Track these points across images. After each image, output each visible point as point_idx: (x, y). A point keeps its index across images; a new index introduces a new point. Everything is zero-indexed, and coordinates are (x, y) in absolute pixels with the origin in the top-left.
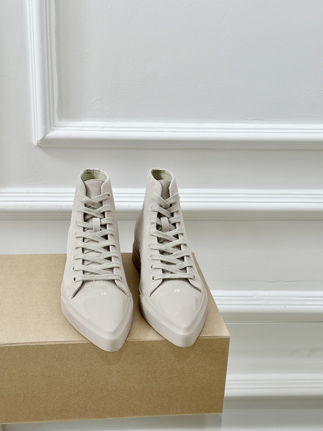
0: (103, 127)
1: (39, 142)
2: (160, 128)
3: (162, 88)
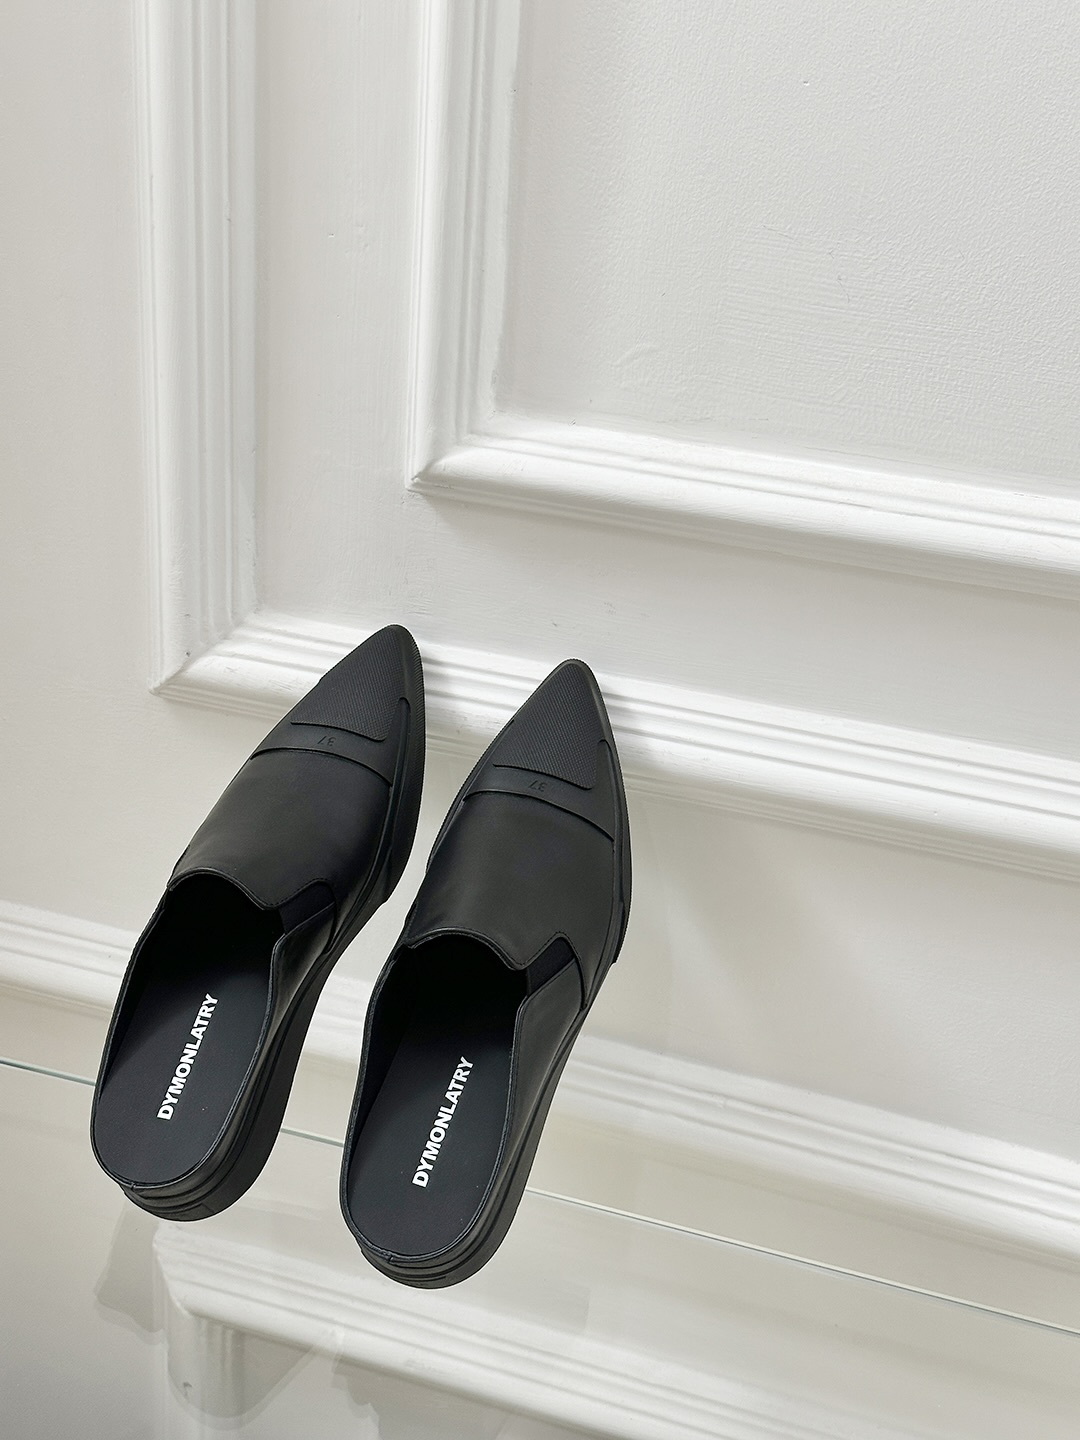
1: (417, 479)
2: (858, 490)
3: (892, 338)
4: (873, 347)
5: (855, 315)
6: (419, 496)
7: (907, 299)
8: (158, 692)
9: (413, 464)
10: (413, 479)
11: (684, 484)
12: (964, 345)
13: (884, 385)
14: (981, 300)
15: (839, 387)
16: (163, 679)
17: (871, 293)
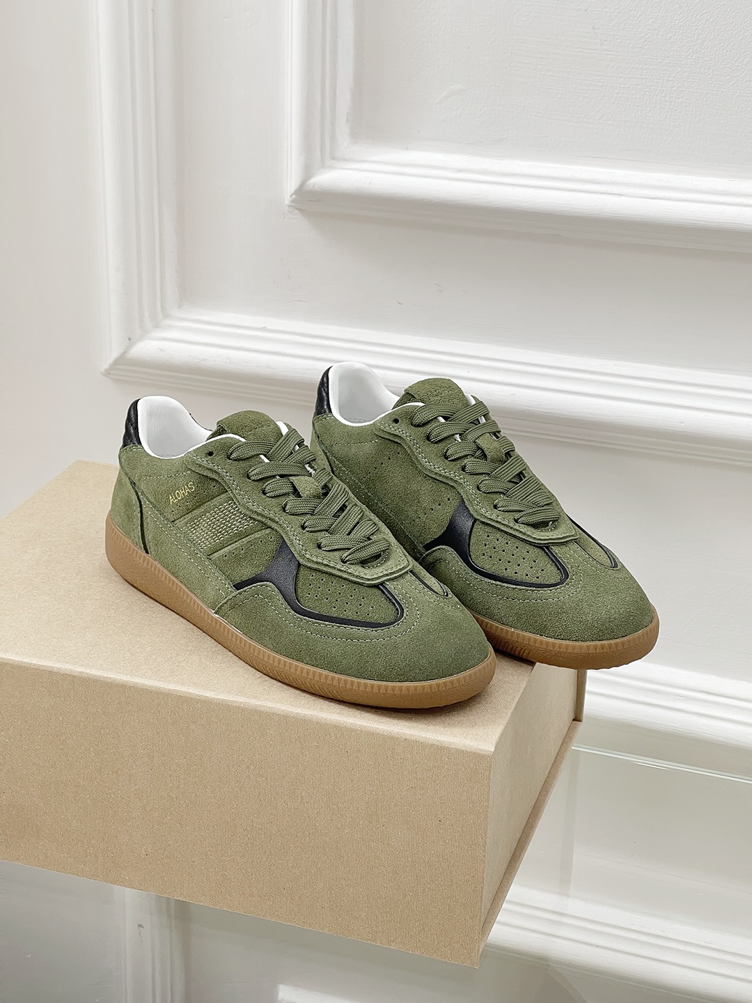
0: (460, 171)
1: (294, 196)
2: (613, 184)
3: (633, 70)
4: (621, 77)
5: (606, 54)
6: (297, 212)
7: (643, 40)
8: (107, 373)
9: (290, 185)
10: (291, 196)
11: (488, 187)
12: (686, 71)
13: (630, 105)
14: (695, 38)
15: (598, 109)
16: (111, 360)
17: (618, 37)
